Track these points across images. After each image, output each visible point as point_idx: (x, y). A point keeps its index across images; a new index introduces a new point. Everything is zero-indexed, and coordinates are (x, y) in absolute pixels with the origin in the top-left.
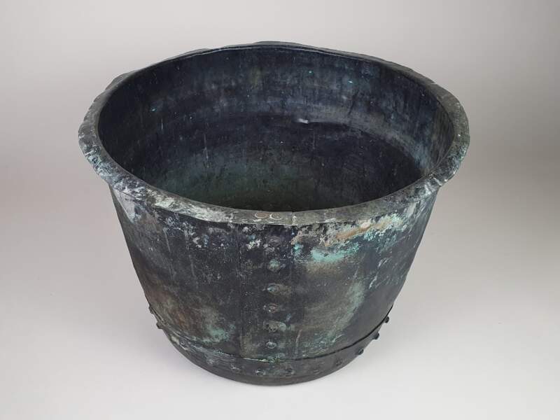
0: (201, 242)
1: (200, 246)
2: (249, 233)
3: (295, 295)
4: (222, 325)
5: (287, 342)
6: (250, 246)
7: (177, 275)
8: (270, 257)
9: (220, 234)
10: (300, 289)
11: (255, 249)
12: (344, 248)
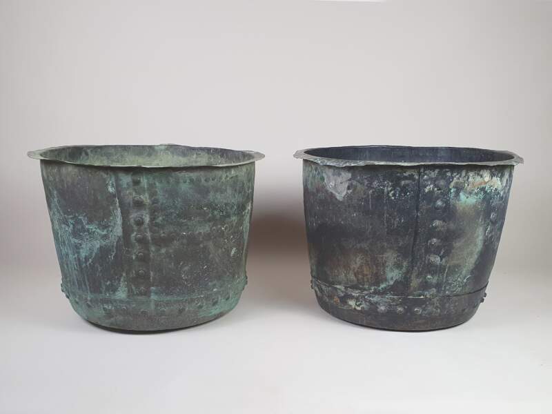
0: (394, 195)
1: (393, 198)
2: (427, 180)
3: (448, 230)
4: (398, 266)
5: (439, 277)
6: (427, 190)
7: (372, 229)
8: (437, 198)
9: (408, 185)
10: (452, 226)
11: (429, 192)
12: (477, 194)
